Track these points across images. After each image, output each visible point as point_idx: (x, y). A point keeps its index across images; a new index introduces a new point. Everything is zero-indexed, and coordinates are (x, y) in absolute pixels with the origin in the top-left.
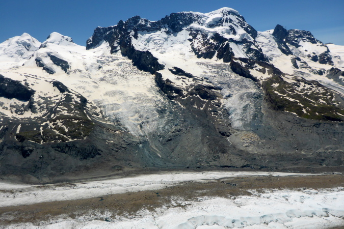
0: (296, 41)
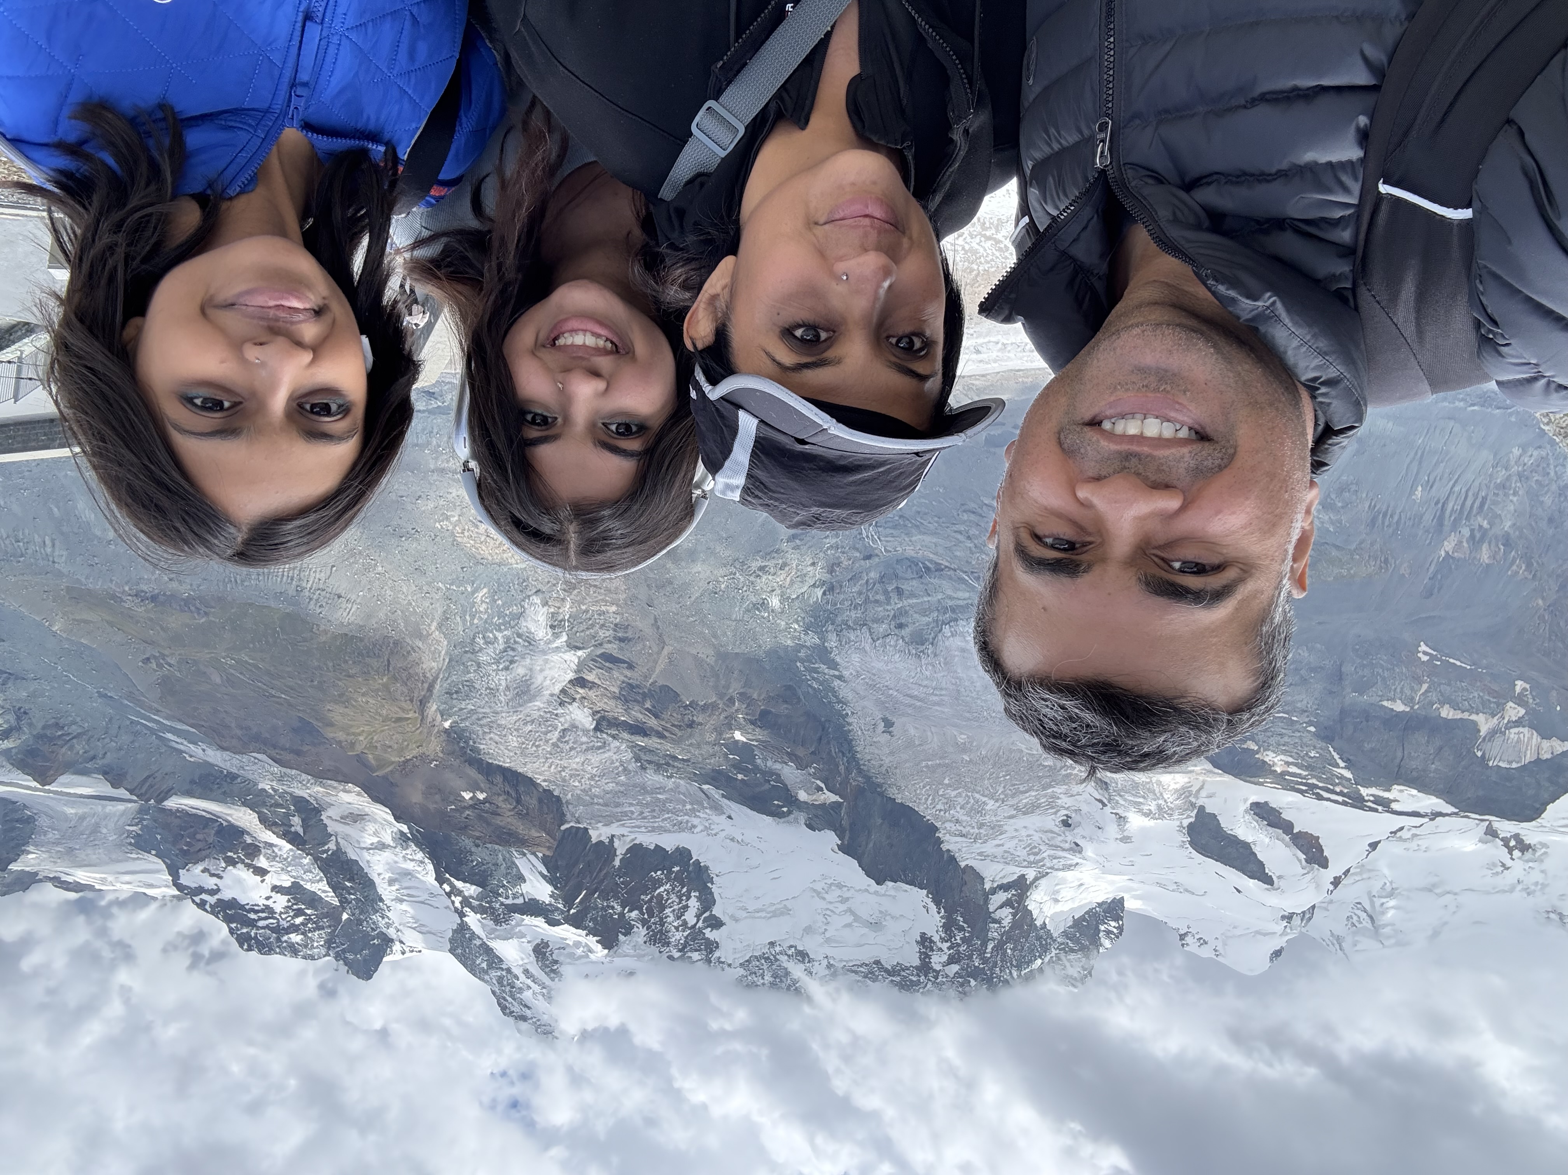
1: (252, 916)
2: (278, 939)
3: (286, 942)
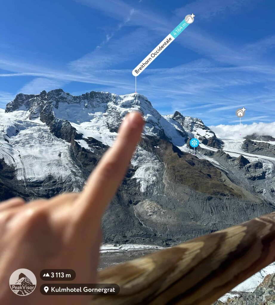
1: (199, 126)
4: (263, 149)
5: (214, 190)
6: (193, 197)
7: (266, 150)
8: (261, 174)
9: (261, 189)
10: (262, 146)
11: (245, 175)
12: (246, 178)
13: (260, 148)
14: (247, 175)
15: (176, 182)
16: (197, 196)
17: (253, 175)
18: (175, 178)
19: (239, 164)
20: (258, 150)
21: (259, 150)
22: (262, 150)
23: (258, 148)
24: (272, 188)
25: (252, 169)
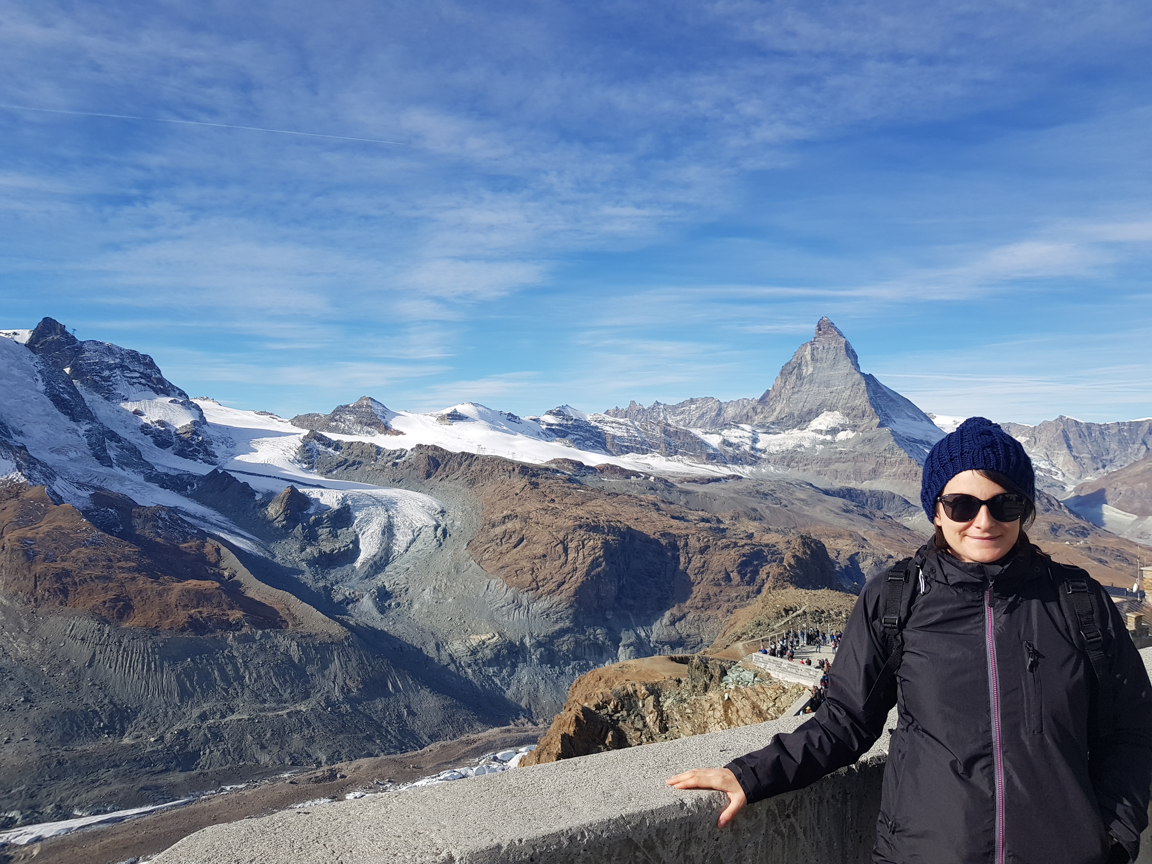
0: (106, 379)
1: (143, 381)
2: (122, 360)
3: (117, 358)
4: (360, 463)
5: (193, 611)
6: (109, 649)
7: (368, 468)
8: (351, 542)
9: (347, 593)
10: (358, 455)
11: (302, 552)
12: (303, 560)
13: (351, 462)
14: (308, 550)
15: (36, 600)
16: (126, 640)
17: (327, 547)
18: (32, 584)
19: (283, 516)
20: (344, 467)
21: (348, 466)
22: (356, 466)
23: (346, 460)
24: (380, 584)
25: (325, 530)
